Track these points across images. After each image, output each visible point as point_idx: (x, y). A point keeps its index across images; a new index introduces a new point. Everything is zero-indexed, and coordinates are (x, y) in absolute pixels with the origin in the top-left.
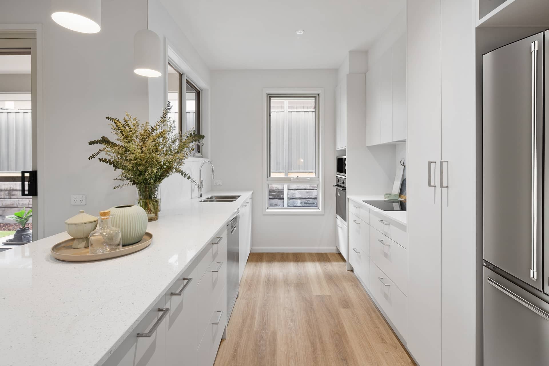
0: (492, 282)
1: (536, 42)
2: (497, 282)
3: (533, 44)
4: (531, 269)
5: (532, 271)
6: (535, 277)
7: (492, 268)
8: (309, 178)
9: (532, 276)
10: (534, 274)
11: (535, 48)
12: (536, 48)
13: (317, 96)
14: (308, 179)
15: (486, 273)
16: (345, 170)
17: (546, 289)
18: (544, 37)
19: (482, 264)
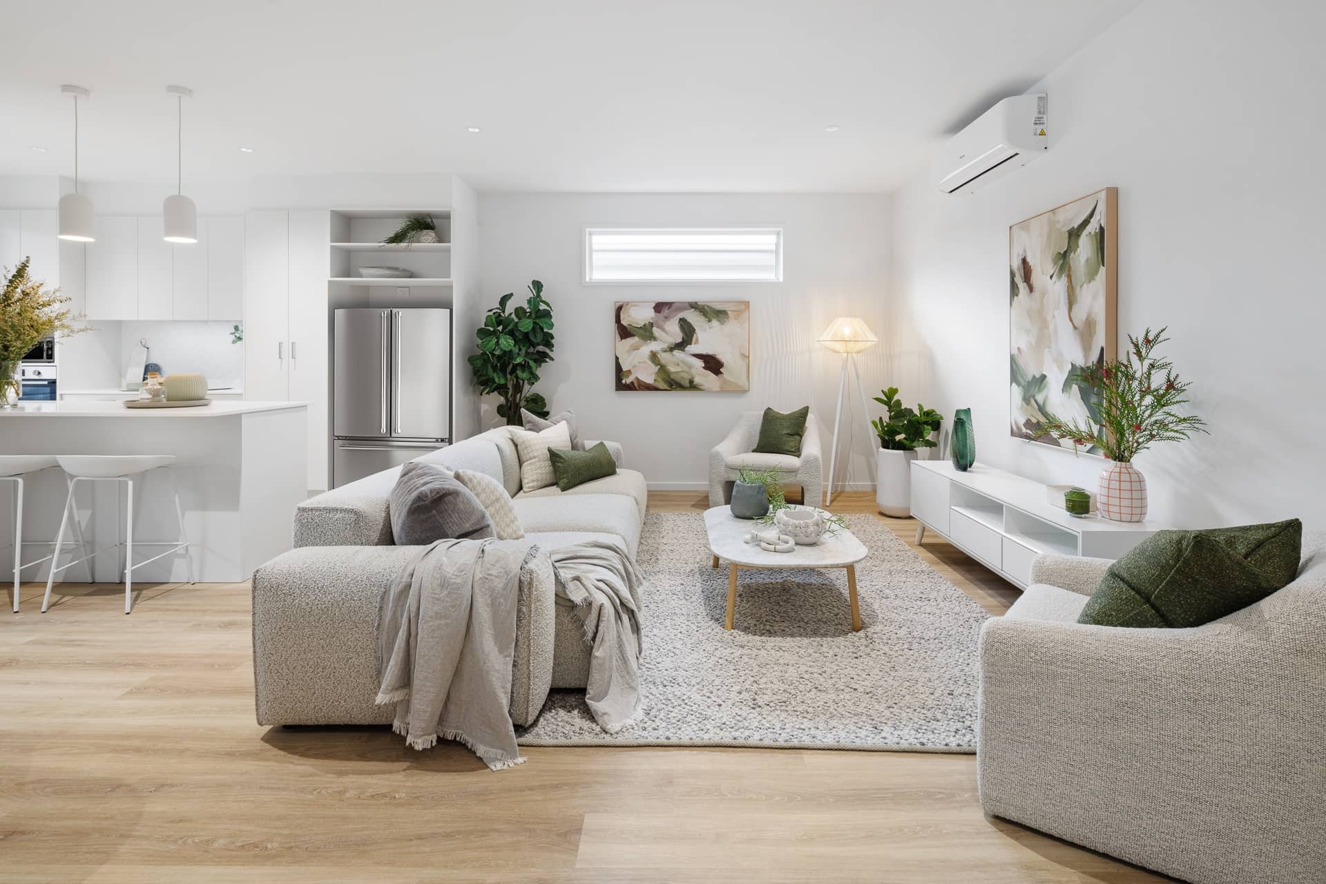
0: (344, 447)
1: (385, 313)
3: (383, 314)
5: (382, 430)
6: (385, 431)
9: (382, 432)
11: (384, 318)
15: (338, 443)
16: (47, 355)
17: (393, 435)
18: (391, 311)
19: (334, 438)
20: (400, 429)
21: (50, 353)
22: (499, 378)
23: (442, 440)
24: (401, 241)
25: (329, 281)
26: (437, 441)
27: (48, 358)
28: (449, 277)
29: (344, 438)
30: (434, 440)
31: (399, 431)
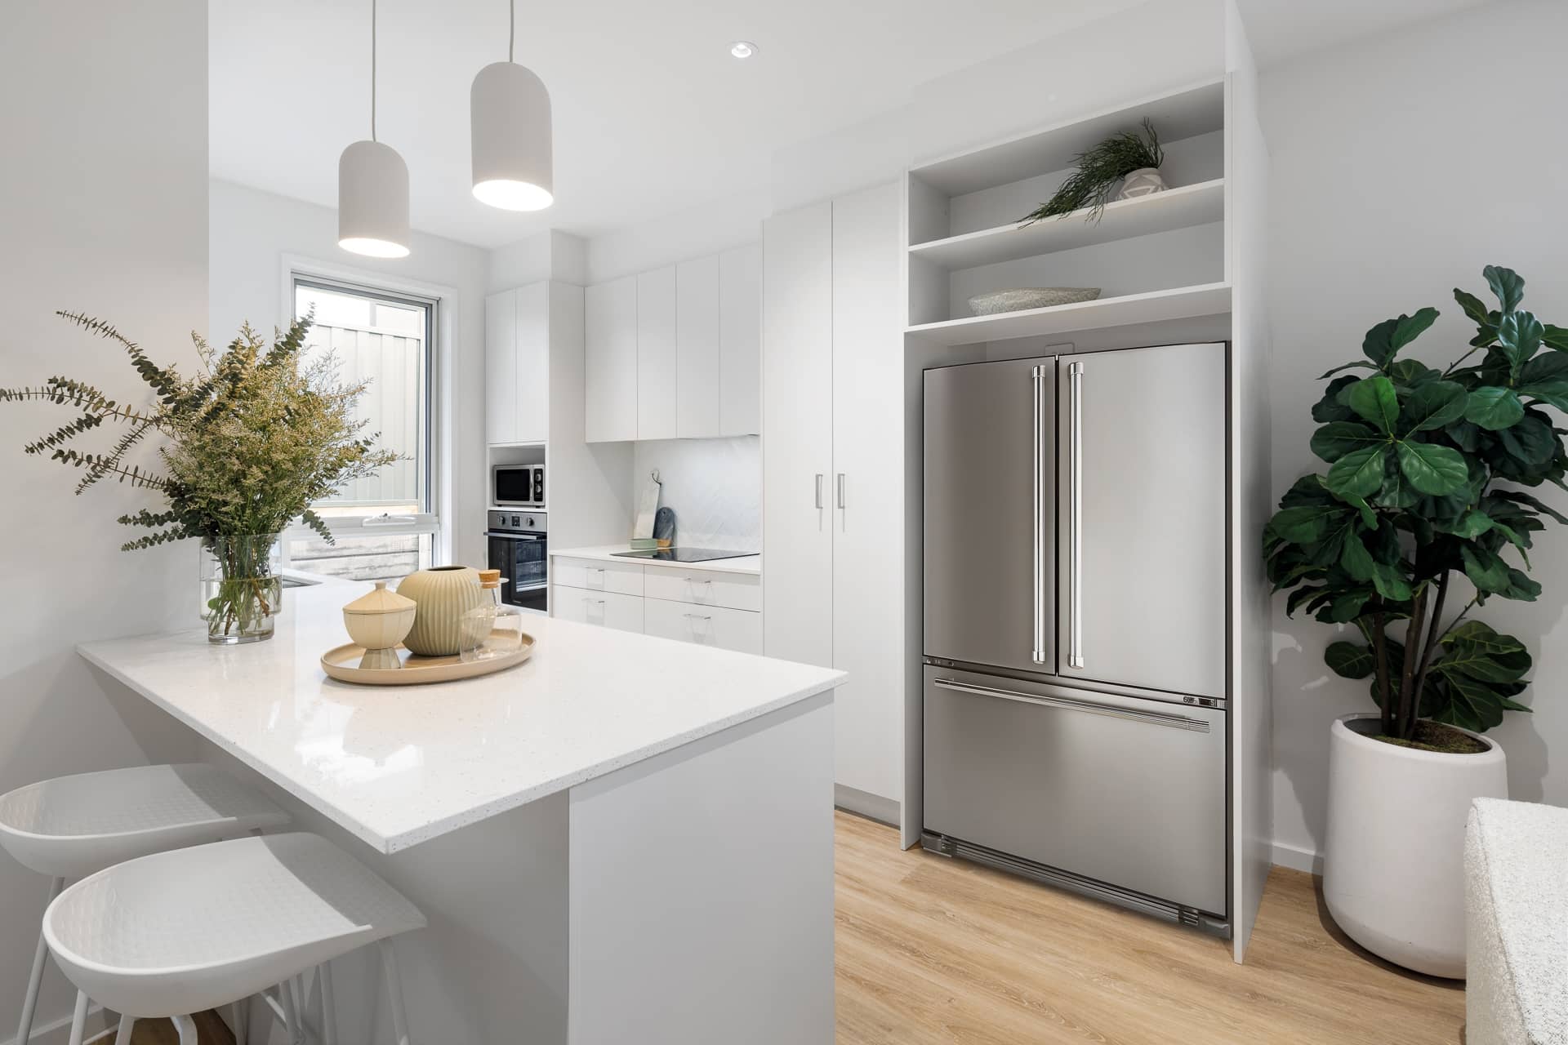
0: (947, 683)
1: (1042, 367)
2: (959, 681)
3: (1036, 369)
4: (1034, 650)
5: (1035, 654)
6: (1042, 658)
7: (947, 665)
8: (412, 518)
9: (1035, 659)
10: (1039, 654)
11: (1039, 374)
12: (1042, 374)
13: (434, 304)
14: (412, 521)
15: (931, 672)
16: (535, 493)
17: (1064, 669)
18: (1057, 363)
19: (922, 660)
20: (1081, 659)
21: (539, 491)
22: (1386, 581)
23: (1205, 702)
24: (1074, 207)
25: (906, 334)
26: (1189, 700)
27: (536, 500)
28: (1222, 280)
29: (945, 663)
30: (1180, 698)
31: (1080, 662)
